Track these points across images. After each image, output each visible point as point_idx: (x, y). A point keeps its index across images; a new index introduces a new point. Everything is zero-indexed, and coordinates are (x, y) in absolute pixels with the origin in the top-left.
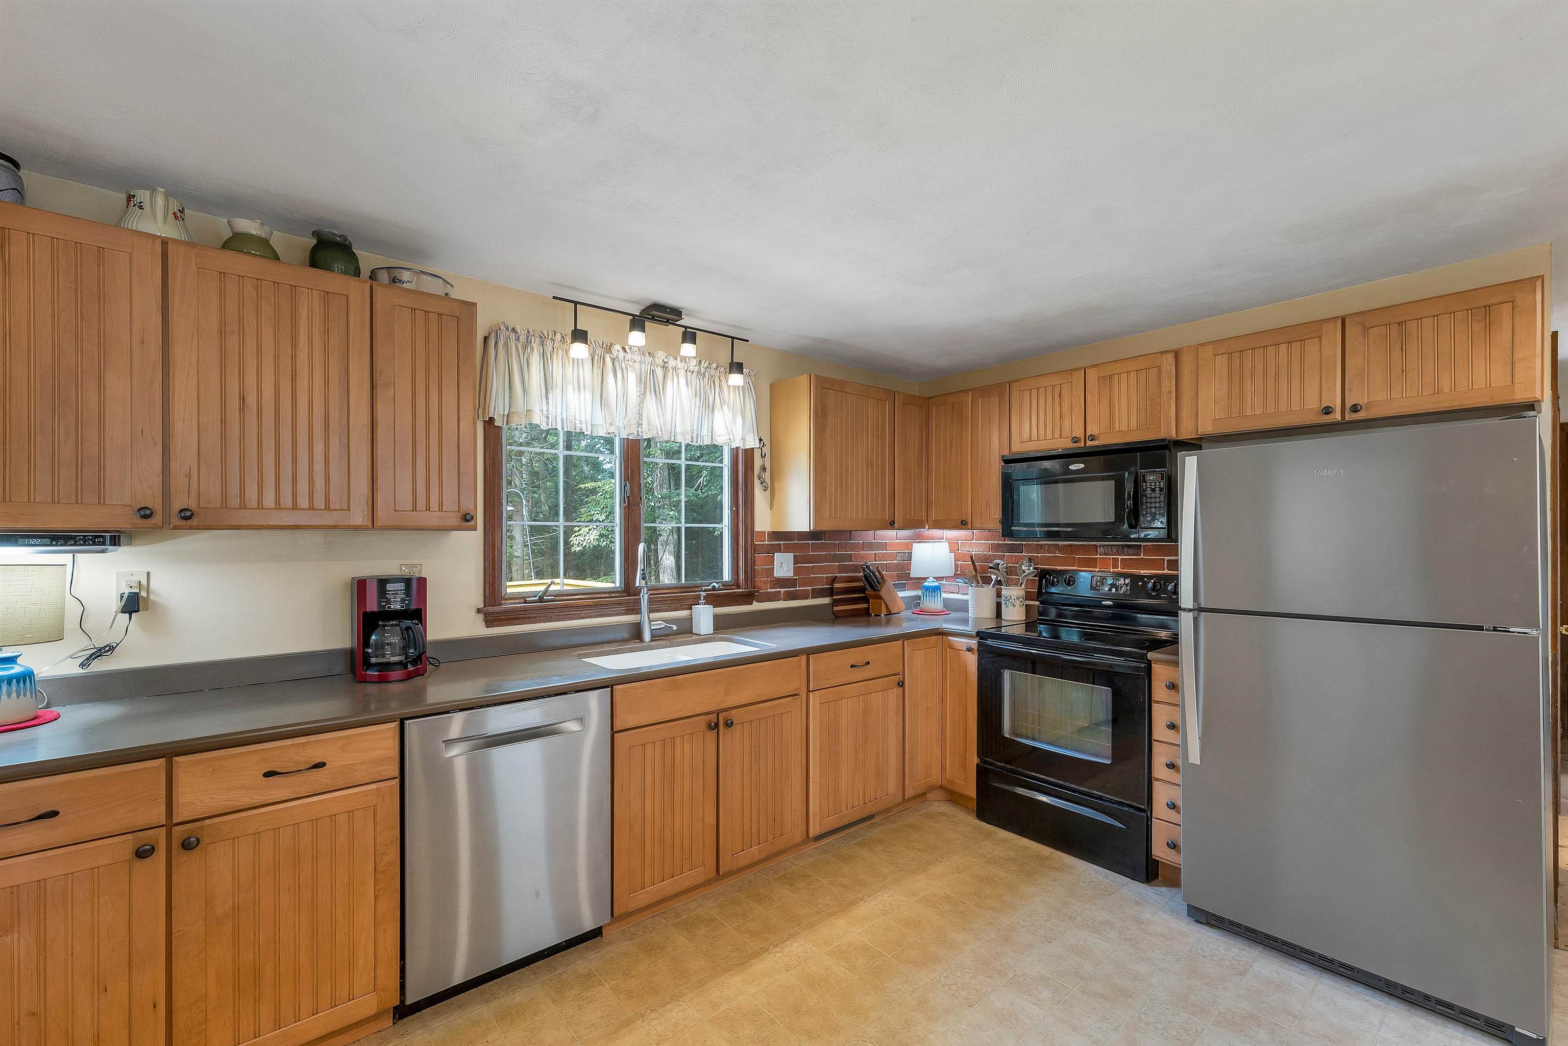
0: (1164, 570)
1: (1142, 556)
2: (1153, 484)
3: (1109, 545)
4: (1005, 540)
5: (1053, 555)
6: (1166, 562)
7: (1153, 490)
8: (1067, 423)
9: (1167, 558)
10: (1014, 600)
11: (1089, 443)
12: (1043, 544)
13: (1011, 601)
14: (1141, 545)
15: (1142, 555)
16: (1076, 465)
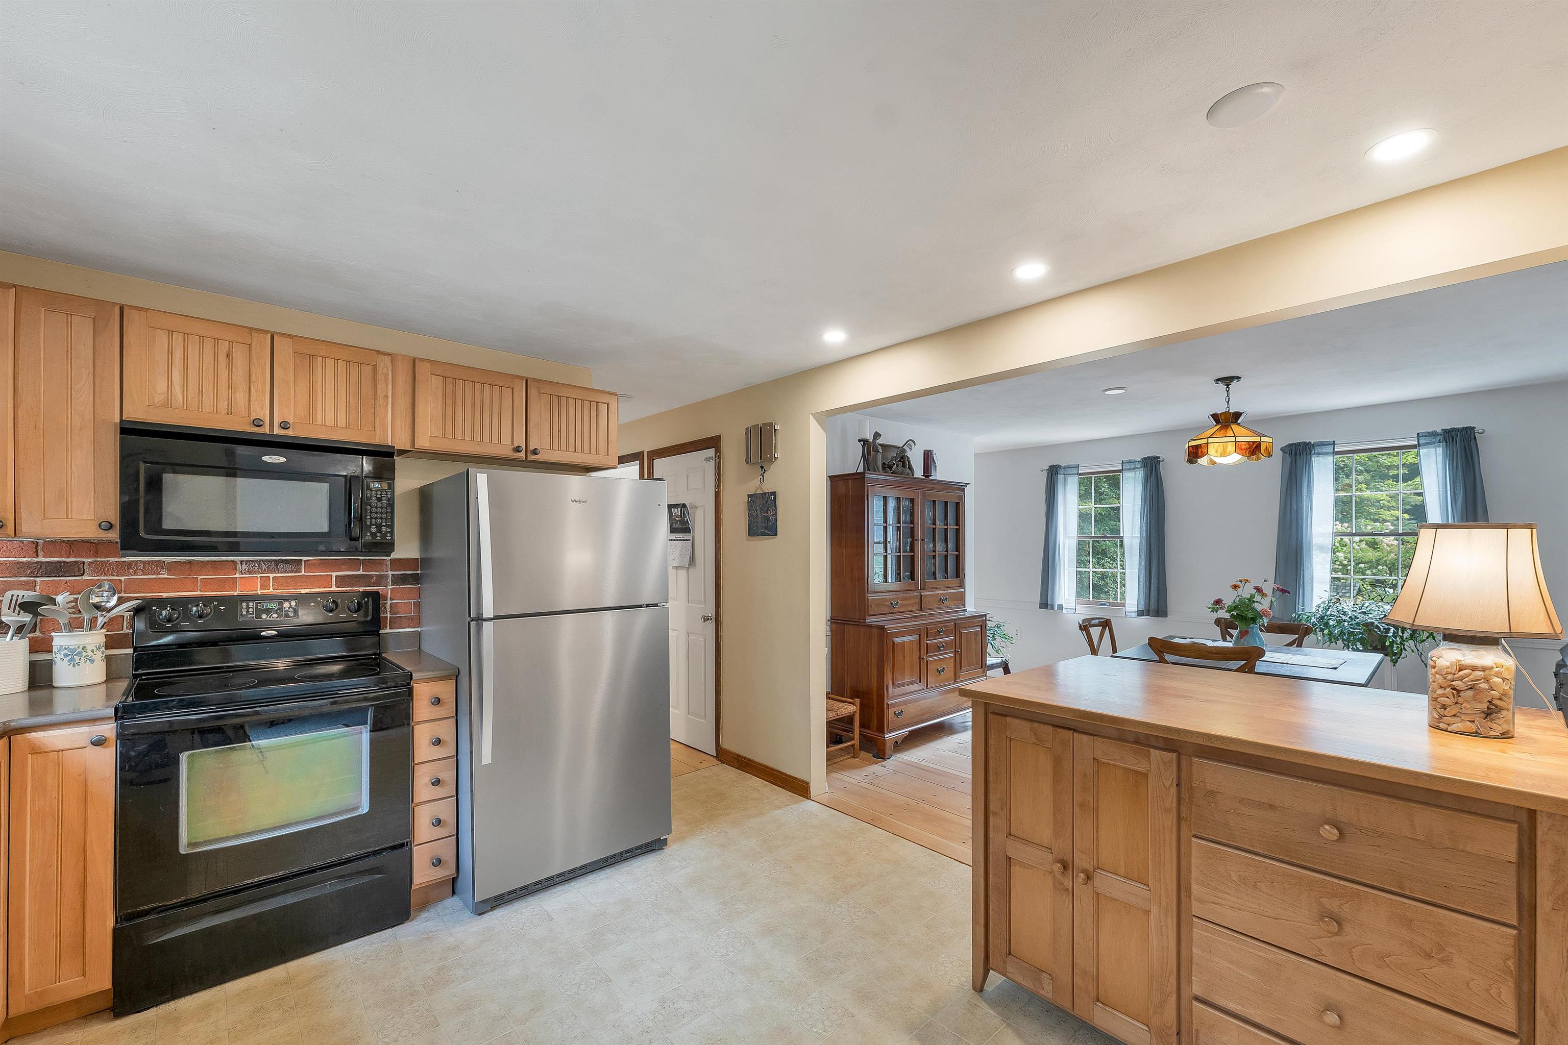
0: (331, 587)
1: (303, 573)
2: (379, 493)
3: (255, 561)
4: (37, 556)
5: (154, 576)
6: (334, 579)
7: (379, 500)
8: (240, 397)
9: (334, 574)
10: (92, 651)
11: (277, 431)
12: (133, 562)
13: (84, 654)
14: (301, 560)
15: (303, 571)
16: (273, 457)
